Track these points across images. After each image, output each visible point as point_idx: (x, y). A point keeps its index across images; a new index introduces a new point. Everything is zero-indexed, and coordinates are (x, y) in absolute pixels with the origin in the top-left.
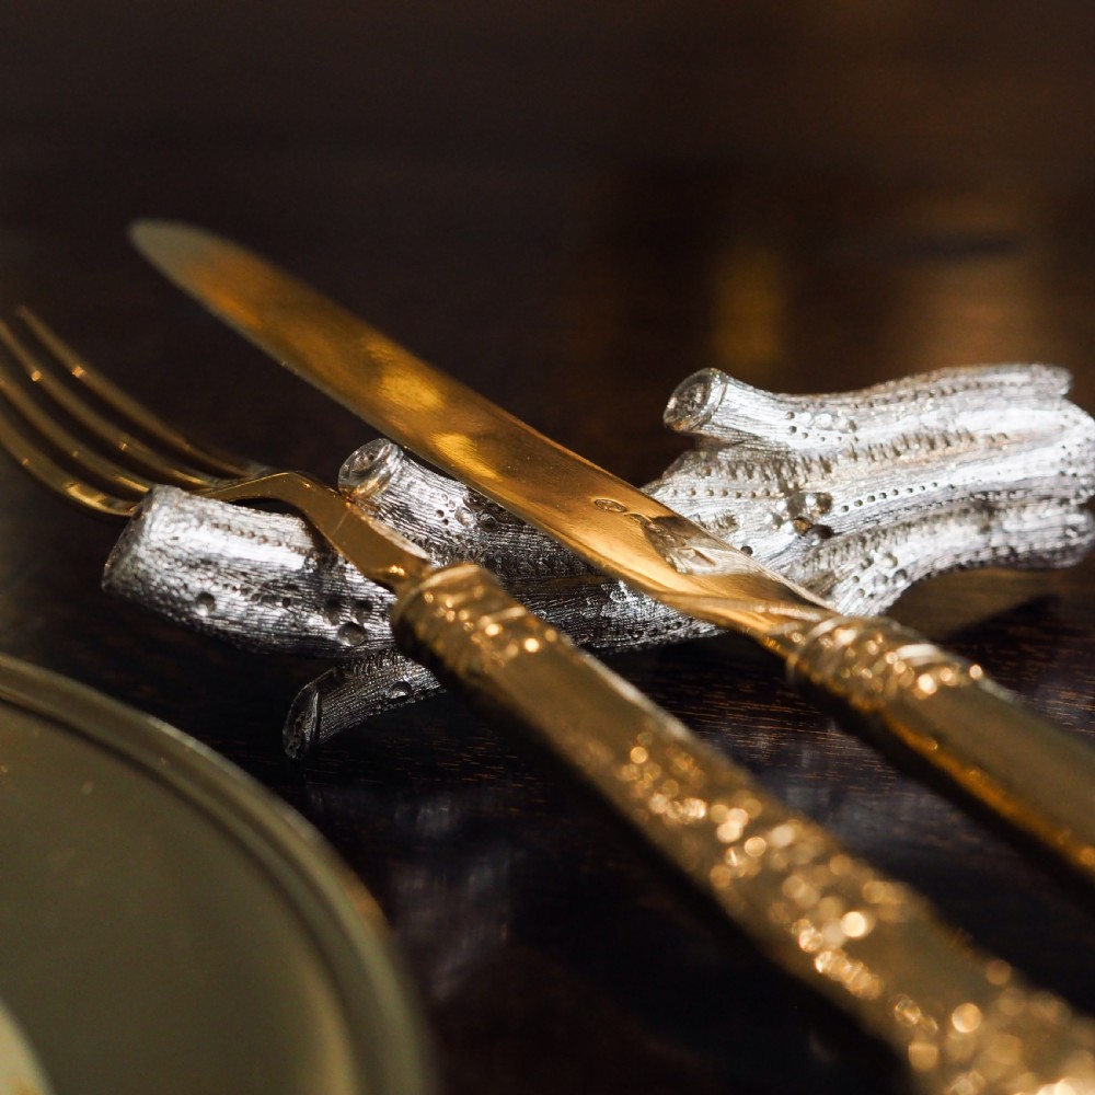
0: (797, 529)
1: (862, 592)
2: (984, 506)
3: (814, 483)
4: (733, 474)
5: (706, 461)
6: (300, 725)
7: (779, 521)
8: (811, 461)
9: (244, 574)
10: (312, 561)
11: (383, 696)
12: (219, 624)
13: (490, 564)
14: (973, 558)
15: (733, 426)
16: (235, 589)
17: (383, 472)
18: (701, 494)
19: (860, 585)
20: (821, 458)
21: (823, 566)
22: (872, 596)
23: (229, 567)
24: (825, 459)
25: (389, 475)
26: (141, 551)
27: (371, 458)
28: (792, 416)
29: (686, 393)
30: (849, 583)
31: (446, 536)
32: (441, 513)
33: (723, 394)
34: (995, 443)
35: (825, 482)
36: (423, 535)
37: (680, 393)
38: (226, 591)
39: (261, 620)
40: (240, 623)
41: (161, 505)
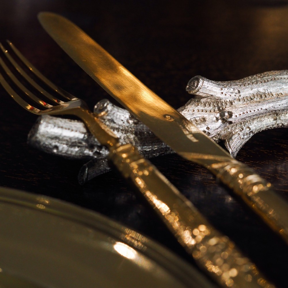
0: (222, 122)
1: (240, 137)
2: (276, 113)
3: (228, 109)
4: (205, 105)
5: (197, 102)
6: (82, 176)
7: (217, 119)
8: (227, 102)
9: (67, 140)
10: (86, 136)
11: (106, 169)
12: (60, 153)
13: (136, 134)
14: (271, 126)
15: (205, 93)
16: (64, 144)
17: (106, 110)
18: (196, 111)
19: (240, 136)
20: (230, 101)
21: (229, 130)
22: (243, 139)
23: (63, 138)
24: (231, 101)
25: (108, 111)
26: (38, 135)
27: (103, 105)
28: (222, 89)
29: (192, 82)
30: (236, 136)
31: (124, 127)
32: (122, 120)
33: (203, 84)
34: (279, 97)
35: (230, 108)
36: (117, 127)
37: (191, 83)
38: (62, 145)
39: (72, 152)
40: (66, 153)
41: (44, 121)
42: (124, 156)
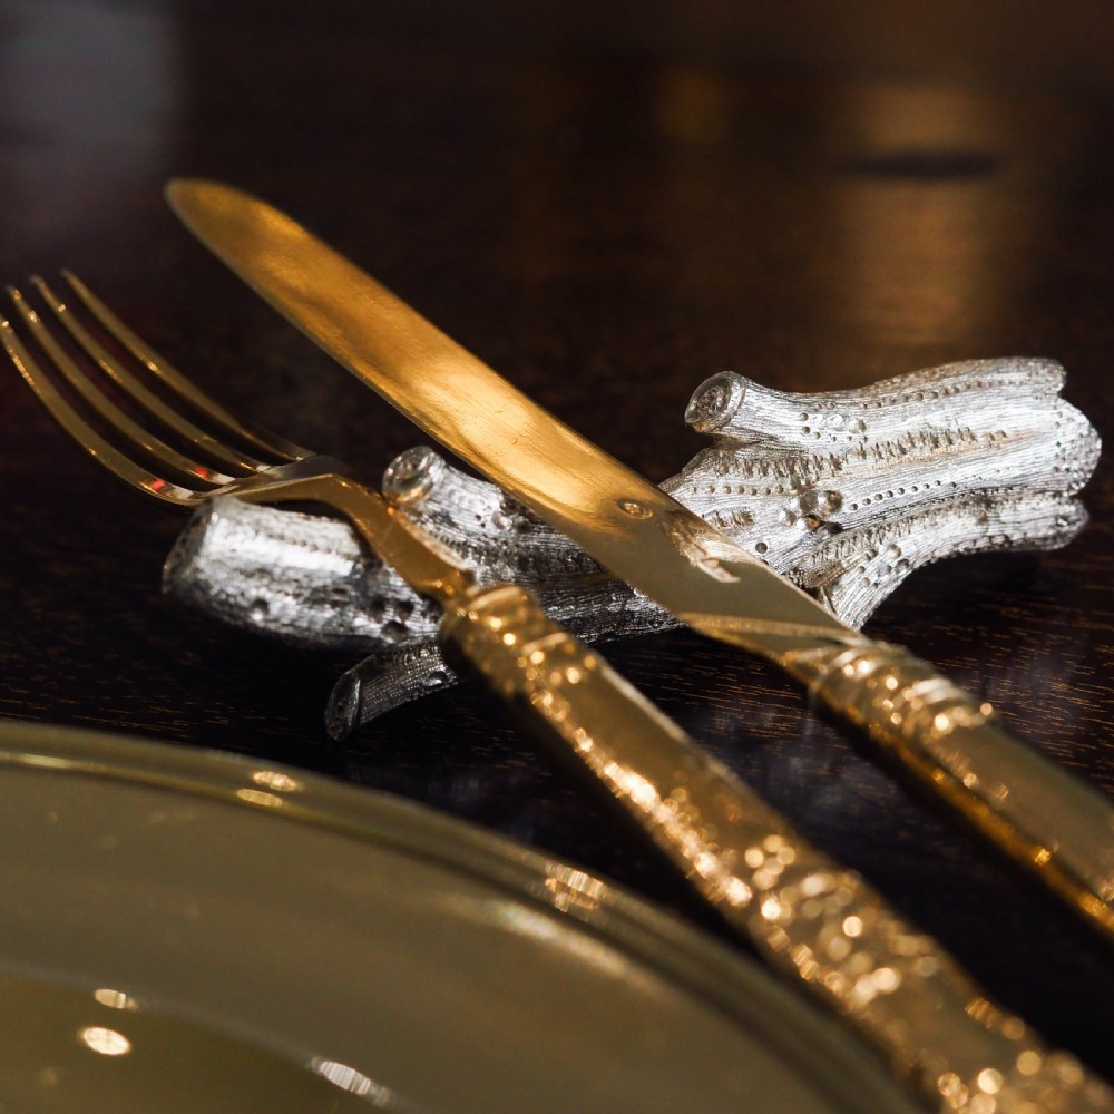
0: (808, 526)
1: (867, 580)
2: (983, 500)
3: (826, 482)
4: (749, 471)
5: (724, 459)
6: (341, 709)
7: (792, 517)
8: (822, 459)
9: (296, 581)
10: (359, 566)
11: (421, 684)
12: (272, 626)
13: (522, 564)
14: (970, 546)
15: (751, 428)
16: (287, 594)
17: (426, 481)
18: (720, 490)
19: (865, 575)
20: (832, 456)
21: (831, 556)
22: (876, 584)
23: (283, 574)
24: (835, 457)
25: (432, 485)
26: (201, 563)
27: (415, 466)
28: (806, 417)
29: (706, 395)
30: (855, 573)
31: (483, 538)
32: (479, 517)
33: (743, 398)
34: (996, 441)
35: (835, 480)
36: (462, 538)
37: (701, 395)
38: (280, 596)
39: (311, 622)
40: (292, 624)
41: (220, 517)
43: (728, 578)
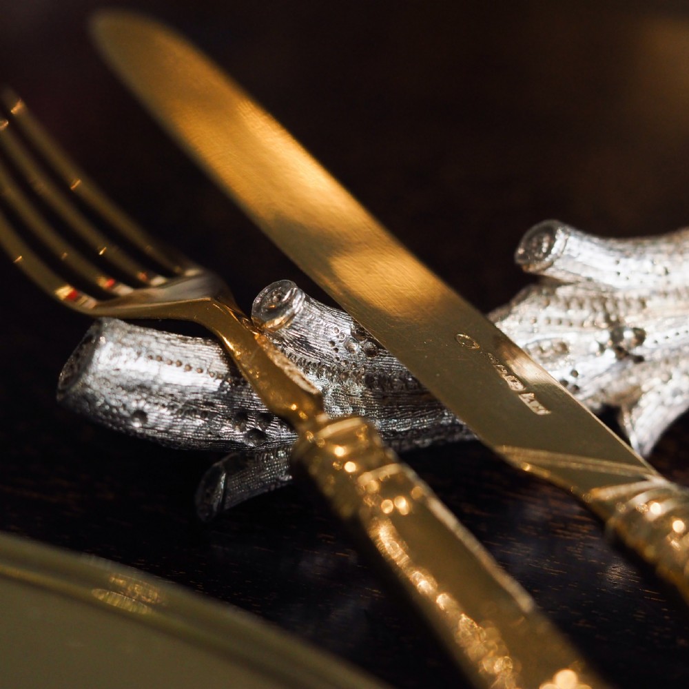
0: (617, 357)
3: (632, 319)
4: (567, 306)
5: (548, 294)
6: (209, 496)
7: (602, 348)
8: (631, 299)
9: (172, 395)
10: (226, 383)
11: (278, 479)
12: (149, 432)
13: (369, 382)
15: (572, 270)
16: (164, 406)
17: (288, 312)
18: (541, 321)
19: (661, 398)
20: (639, 297)
21: (633, 380)
22: (670, 405)
23: (160, 390)
24: (642, 297)
25: (293, 315)
26: (89, 379)
27: (280, 298)
28: (618, 262)
29: (534, 239)
31: (336, 360)
32: (333, 343)
35: (640, 317)
36: (314, 360)
37: (530, 239)
38: (157, 408)
39: (184, 428)
40: (166, 431)
41: (107, 341)
42: (340, 451)
43: (542, 411)
